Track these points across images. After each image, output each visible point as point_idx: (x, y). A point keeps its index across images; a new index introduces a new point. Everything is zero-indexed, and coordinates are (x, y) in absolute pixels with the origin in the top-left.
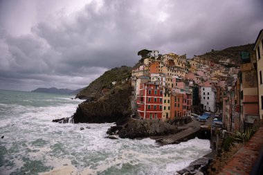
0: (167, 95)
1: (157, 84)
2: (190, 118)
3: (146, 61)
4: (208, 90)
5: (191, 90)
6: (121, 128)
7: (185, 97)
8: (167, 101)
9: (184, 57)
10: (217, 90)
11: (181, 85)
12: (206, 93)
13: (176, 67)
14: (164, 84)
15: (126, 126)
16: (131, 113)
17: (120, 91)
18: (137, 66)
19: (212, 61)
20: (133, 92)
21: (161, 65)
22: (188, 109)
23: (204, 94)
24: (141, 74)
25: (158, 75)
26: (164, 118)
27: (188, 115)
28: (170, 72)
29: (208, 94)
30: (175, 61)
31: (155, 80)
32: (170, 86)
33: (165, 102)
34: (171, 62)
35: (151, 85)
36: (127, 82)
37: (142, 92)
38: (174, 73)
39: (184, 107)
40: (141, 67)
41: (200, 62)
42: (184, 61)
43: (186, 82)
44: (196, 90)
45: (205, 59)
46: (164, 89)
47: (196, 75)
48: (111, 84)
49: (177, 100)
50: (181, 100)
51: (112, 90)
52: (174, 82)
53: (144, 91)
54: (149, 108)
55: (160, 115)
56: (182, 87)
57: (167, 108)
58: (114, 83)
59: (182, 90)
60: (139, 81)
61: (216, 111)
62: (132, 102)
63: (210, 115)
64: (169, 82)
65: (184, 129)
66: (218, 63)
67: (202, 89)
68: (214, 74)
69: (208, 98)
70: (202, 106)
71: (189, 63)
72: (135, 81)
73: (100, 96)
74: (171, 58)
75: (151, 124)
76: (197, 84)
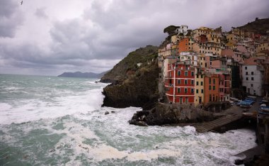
0: (200, 76)
1: (188, 63)
2: (228, 104)
3: (174, 39)
4: (252, 68)
5: (229, 69)
6: (148, 113)
7: (222, 78)
8: (200, 84)
9: (219, 30)
10: (265, 68)
11: (217, 64)
12: (250, 73)
13: (210, 43)
14: (195, 64)
15: (154, 111)
16: (158, 97)
17: (146, 73)
18: (164, 45)
19: (256, 33)
20: (160, 74)
21: (191, 42)
22: (225, 92)
23: (247, 73)
24: (168, 53)
25: (188, 53)
26: (196, 103)
27: (226, 100)
28: (202, 50)
29: (252, 73)
30: (208, 36)
31: (185, 59)
32: (203, 66)
33: (197, 84)
34: (203, 37)
35: (180, 65)
36: (153, 63)
37: (170, 74)
38: (207, 50)
39: (221, 90)
40: (169, 46)
41: (239, 36)
42: (219, 35)
43: (223, 60)
44: (236, 69)
45: (246, 31)
46: (196, 70)
47: (235, 50)
48: (136, 66)
49: (212, 82)
50: (217, 82)
51: (137, 72)
52: (208, 61)
53: (172, 72)
54: (178, 92)
55: (192, 99)
56: (218, 67)
57: (200, 91)
58: (139, 65)
59: (218, 70)
60: (166, 62)
61: (264, 95)
62: (160, 84)
63: (255, 100)
64: (201, 61)
65: (221, 116)
66: (265, 34)
67: (244, 67)
68: (259, 48)
69: (252, 79)
70: (245, 88)
71: (225, 37)
72: (163, 61)
73: (125, 79)
74: (203, 33)
75: (181, 109)
76: (237, 63)
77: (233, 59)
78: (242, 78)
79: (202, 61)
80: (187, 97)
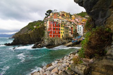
1: (57, 22)
4: (80, 26)
7: (70, 28)
21: (58, 16)
22: (71, 34)
25: (57, 19)
38: (65, 19)
40: (49, 17)
46: (61, 24)
53: (51, 25)
54: (54, 33)
67: (78, 26)
69: (80, 30)
70: (78, 33)
77: (74, 23)
78: (77, 30)
79: (63, 23)
80: (57, 35)
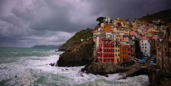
0: (117, 47)
2: (133, 62)
3: (102, 25)
5: (134, 42)
6: (88, 69)
9: (128, 20)
10: (152, 41)
11: (127, 39)
13: (122, 27)
14: (115, 39)
15: (91, 68)
16: (93, 59)
17: (86, 45)
18: (96, 28)
19: (147, 22)
20: (94, 46)
21: (112, 27)
22: (132, 56)
23: (143, 44)
24: (99, 33)
25: (111, 33)
27: (132, 60)
28: (118, 31)
29: (146, 44)
31: (109, 36)
32: (119, 41)
33: (116, 51)
34: (119, 24)
35: (106, 40)
36: (90, 39)
37: (100, 45)
39: (129, 54)
41: (139, 23)
42: (128, 23)
43: (130, 37)
44: (137, 42)
45: (142, 21)
46: (115, 43)
47: (137, 32)
48: (80, 41)
49: (124, 50)
50: (127, 49)
51: (81, 45)
52: (122, 38)
54: (105, 56)
55: (113, 60)
56: (127, 41)
58: (82, 40)
59: (127, 43)
60: (98, 38)
61: (152, 56)
62: (94, 52)
63: (148, 59)
64: (118, 38)
65: (130, 69)
66: (152, 23)
67: (141, 41)
68: (149, 30)
70: (142, 52)
71: (131, 24)
72: (96, 38)
73: (74, 49)
74: (119, 22)
75: (107, 66)
76: (138, 38)
77: (135, 37)
78: (140, 47)
80: (110, 59)
